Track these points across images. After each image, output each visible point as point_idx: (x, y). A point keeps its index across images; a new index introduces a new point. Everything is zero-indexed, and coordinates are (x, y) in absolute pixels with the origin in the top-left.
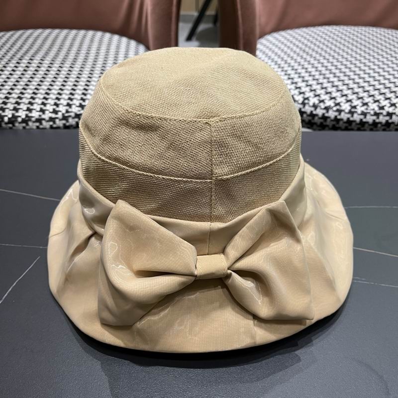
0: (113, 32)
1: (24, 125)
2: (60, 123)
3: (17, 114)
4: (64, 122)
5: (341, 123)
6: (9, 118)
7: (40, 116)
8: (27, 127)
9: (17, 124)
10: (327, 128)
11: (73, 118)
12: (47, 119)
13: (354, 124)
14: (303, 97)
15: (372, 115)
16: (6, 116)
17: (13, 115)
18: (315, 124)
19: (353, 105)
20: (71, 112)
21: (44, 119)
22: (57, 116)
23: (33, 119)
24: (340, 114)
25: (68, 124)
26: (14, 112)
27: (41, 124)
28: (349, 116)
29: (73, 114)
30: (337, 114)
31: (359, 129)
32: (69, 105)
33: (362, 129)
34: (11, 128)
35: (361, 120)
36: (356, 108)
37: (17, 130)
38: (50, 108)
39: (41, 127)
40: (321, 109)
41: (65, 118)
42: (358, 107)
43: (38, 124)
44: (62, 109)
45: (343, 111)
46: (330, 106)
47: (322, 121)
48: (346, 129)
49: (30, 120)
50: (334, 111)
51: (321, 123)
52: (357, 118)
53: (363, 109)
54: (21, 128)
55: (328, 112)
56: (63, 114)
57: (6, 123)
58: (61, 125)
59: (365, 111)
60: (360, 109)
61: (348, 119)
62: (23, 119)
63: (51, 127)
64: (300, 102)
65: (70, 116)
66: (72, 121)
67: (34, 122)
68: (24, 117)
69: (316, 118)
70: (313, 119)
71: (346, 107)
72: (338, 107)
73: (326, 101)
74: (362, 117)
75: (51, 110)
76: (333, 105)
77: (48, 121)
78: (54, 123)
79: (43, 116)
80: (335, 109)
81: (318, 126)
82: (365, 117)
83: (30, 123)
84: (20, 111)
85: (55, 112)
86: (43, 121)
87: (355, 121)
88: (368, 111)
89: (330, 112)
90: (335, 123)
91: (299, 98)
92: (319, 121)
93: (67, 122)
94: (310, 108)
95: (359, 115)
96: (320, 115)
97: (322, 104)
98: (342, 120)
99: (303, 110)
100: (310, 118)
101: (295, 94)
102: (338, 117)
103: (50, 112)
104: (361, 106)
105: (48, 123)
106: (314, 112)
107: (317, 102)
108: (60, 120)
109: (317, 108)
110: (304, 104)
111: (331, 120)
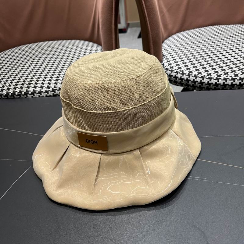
0: (85, 40)
1: (32, 95)
2: (51, 94)
3: (28, 90)
4: (53, 93)
5: (212, 85)
6: (25, 92)
7: (40, 90)
8: (34, 97)
9: (28, 95)
10: (204, 89)
12: (44, 91)
13: (219, 85)
14: (189, 71)
15: (230, 80)
16: (23, 91)
18: (197, 86)
19: (219, 74)
21: (42, 92)
22: (49, 90)
23: (37, 92)
24: (211, 81)
25: (55, 94)
26: (27, 89)
27: (41, 94)
28: (216, 81)
29: (58, 88)
30: (209, 80)
31: (223, 89)
32: (56, 83)
33: (225, 88)
34: (25, 97)
35: (224, 83)
36: (221, 77)
37: (29, 98)
38: (46, 85)
39: (41, 96)
40: (199, 78)
41: (53, 91)
43: (39, 95)
44: (52, 86)
45: (213, 78)
46: (205, 75)
47: (200, 85)
48: (215, 89)
49: (35, 93)
50: (207, 79)
51: (200, 86)
52: (221, 82)
53: (225, 76)
54: (31, 97)
55: (203, 79)
56: (52, 88)
57: (23, 95)
58: (52, 95)
59: (226, 78)
62: (31, 92)
63: (46, 96)
64: (187, 74)
65: (56, 89)
67: (37, 94)
68: (32, 91)
69: (197, 83)
70: (195, 84)
71: (214, 76)
72: (209, 76)
73: (202, 73)
74: (224, 81)
75: (46, 87)
76: (206, 75)
77: (44, 93)
78: (48, 93)
80: (207, 77)
81: (198, 88)
82: (226, 82)
83: (35, 94)
84: (30, 88)
85: (48, 87)
86: (42, 93)
87: (220, 84)
88: (228, 78)
89: (205, 79)
90: (208, 86)
91: (187, 72)
92: (198, 85)
93: (55, 92)
94: (193, 77)
95: (222, 80)
96: (199, 81)
97: (200, 75)
98: (212, 83)
99: (189, 79)
100: (193, 83)
101: (184, 70)
102: (210, 82)
103: (46, 88)
104: (224, 75)
105: (44, 94)
106: (195, 80)
107: (197, 74)
108: (51, 92)
109: (197, 77)
110: (189, 75)
111: (206, 84)
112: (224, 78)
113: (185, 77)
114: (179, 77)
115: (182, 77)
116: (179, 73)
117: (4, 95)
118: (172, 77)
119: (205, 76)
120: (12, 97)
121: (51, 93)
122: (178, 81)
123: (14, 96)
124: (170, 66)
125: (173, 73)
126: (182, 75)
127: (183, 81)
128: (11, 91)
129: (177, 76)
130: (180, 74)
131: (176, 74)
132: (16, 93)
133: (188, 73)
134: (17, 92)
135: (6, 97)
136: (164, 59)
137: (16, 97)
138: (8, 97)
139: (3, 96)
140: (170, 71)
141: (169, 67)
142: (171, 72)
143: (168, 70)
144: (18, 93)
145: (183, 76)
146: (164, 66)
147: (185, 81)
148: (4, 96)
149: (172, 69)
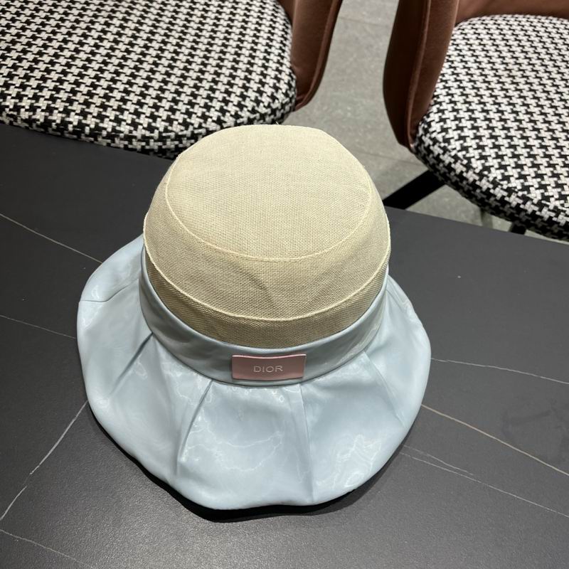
1: (109, 141)
2: (154, 145)
3: (101, 125)
4: (160, 144)
5: (523, 214)
6: (91, 129)
7: (131, 132)
8: (112, 145)
9: (100, 139)
10: (502, 215)
11: (172, 140)
12: (139, 137)
13: (539, 220)
14: (483, 164)
16: (88, 125)
17: (97, 124)
18: (490, 205)
19: (546, 194)
20: (171, 131)
21: (135, 137)
22: (152, 135)
23: (122, 135)
24: (524, 204)
26: (98, 121)
27: (131, 143)
28: (536, 208)
29: (172, 135)
30: (521, 201)
32: (170, 120)
34: (92, 142)
35: (551, 218)
36: (549, 202)
37: (100, 145)
38: (144, 121)
39: (130, 146)
40: (502, 189)
41: (162, 139)
42: (552, 199)
43: (126, 143)
44: (160, 125)
45: (532, 200)
46: (516, 188)
47: (499, 204)
49: (118, 136)
50: (518, 197)
51: (497, 206)
52: (546, 213)
53: (558, 203)
54: (105, 144)
55: (509, 196)
56: (160, 133)
57: (86, 136)
58: (156, 147)
59: (560, 208)
60: (553, 203)
61: (534, 212)
62: (108, 132)
64: (477, 171)
65: (169, 137)
66: (170, 144)
67: (121, 139)
68: (110, 130)
69: (492, 199)
70: (488, 198)
71: (536, 195)
72: (525, 193)
73: (512, 179)
74: (553, 214)
75: (146, 126)
76: (519, 187)
77: (139, 141)
78: (148, 143)
79: (134, 133)
80: (520, 194)
81: (491, 208)
82: (557, 216)
83: (117, 141)
84: (106, 120)
85: (151, 128)
86: (134, 140)
87: (542, 217)
88: (564, 209)
89: (513, 197)
90: (514, 212)
91: (477, 165)
92: (494, 204)
93: (165, 144)
94: (487, 183)
95: (549, 210)
96: (499, 196)
97: (505, 182)
98: (526, 211)
99: (478, 183)
100: (485, 196)
101: (474, 157)
102: (522, 206)
103: (144, 128)
104: (556, 199)
105: (139, 143)
106: (492, 191)
107: (500, 177)
108: (155, 141)
109: (497, 187)
110: (481, 175)
111: (511, 208)
112: (556, 207)
113: (471, 176)
114: (458, 171)
115: (465, 175)
116: (459, 161)
117: (39, 123)
118: (441, 165)
119: (516, 190)
120: (59, 134)
121: (156, 143)
122: (451, 177)
123: (62, 133)
124: (444, 134)
125: (446, 156)
126: (464, 169)
127: (465, 182)
128: (57, 117)
129: (453, 166)
130: (462, 164)
131: (452, 160)
132: (70, 127)
133: (481, 168)
134: (71, 123)
135: (42, 130)
136: (434, 109)
137: (67, 135)
138: (46, 130)
139: (34, 125)
140: (440, 147)
141: (440, 137)
142: (441, 152)
143: (438, 144)
144: (74, 127)
145: (467, 172)
146: (431, 130)
147: (467, 184)
148: (37, 126)
149: (446, 144)
